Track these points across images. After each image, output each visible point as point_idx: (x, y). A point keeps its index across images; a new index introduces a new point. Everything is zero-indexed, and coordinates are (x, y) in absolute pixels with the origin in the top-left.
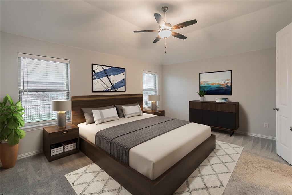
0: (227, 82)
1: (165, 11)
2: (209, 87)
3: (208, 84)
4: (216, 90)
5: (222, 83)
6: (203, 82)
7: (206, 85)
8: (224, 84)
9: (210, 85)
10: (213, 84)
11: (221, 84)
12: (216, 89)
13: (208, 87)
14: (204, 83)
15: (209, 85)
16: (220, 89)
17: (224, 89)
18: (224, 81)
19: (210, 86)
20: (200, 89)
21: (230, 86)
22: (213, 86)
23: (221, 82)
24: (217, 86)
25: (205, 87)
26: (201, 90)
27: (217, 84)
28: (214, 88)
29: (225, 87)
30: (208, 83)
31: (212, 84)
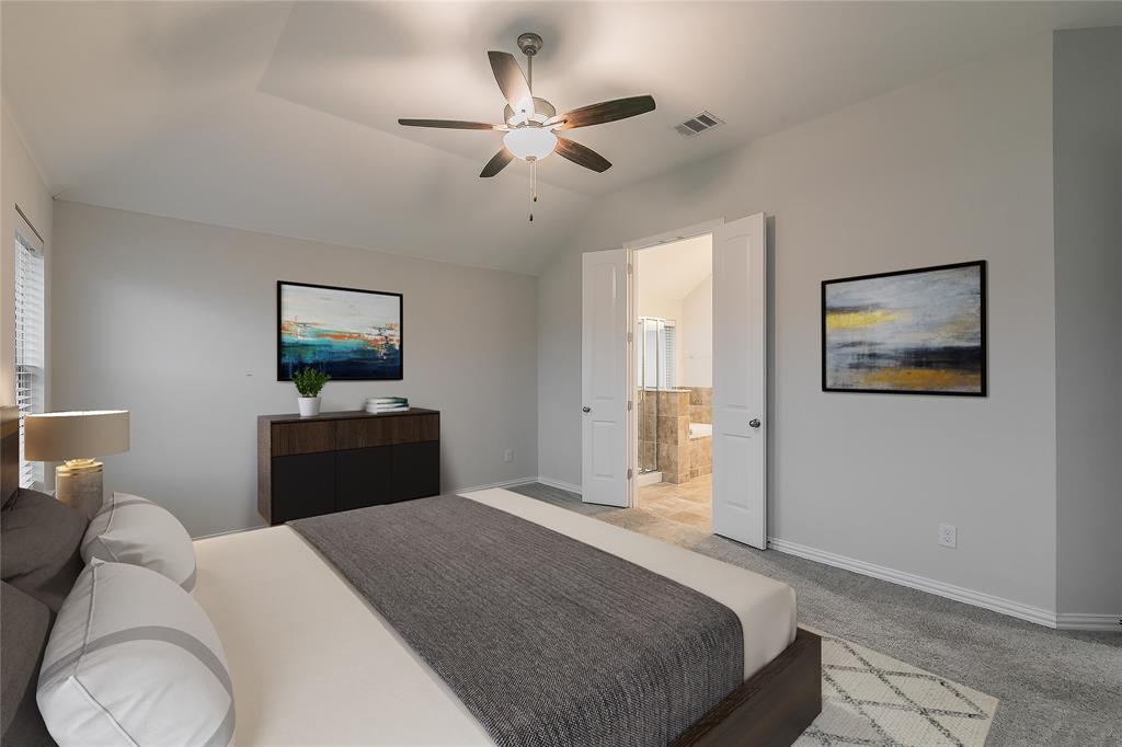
0: (388, 333)
1: (530, 51)
2: (323, 349)
3: (319, 335)
4: (350, 362)
5: (373, 335)
6: (298, 324)
7: (311, 339)
8: (378, 337)
9: (328, 338)
10: (341, 336)
11: (370, 338)
12: (352, 356)
13: (319, 346)
14: (299, 329)
15: (321, 339)
16: (367, 356)
17: (377, 359)
18: (380, 329)
19: (325, 346)
20: (280, 355)
21: (397, 348)
22: (338, 345)
23: (369, 330)
24: (353, 343)
25: (305, 346)
26: (285, 360)
27: (356, 338)
28: (343, 352)
29: (384, 351)
30: (319, 331)
31: (336, 337)
